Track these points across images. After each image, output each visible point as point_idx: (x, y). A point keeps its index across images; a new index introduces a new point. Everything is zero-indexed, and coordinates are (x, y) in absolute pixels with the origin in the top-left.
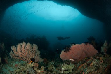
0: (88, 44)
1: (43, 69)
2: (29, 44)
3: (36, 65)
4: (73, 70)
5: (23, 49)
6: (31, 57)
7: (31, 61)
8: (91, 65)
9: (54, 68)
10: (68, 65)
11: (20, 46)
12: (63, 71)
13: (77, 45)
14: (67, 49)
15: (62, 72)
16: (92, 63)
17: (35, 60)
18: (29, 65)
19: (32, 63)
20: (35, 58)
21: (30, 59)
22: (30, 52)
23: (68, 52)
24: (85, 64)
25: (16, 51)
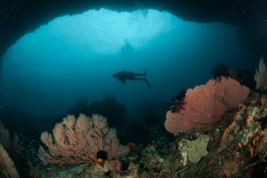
0: (223, 78)
1: (136, 171)
2: (82, 118)
3: (115, 166)
4: (208, 150)
5: (71, 133)
6: (95, 149)
7: (100, 160)
8: (248, 121)
9: (161, 160)
10: (193, 142)
11: (62, 128)
12: (186, 160)
13: (197, 88)
14: (179, 104)
15: (185, 164)
16: (250, 117)
17: (109, 155)
18: (96, 170)
19: (102, 165)
20: (106, 149)
21: (93, 157)
22: (89, 138)
23: (182, 111)
24: (234, 124)
25: (54, 143)
